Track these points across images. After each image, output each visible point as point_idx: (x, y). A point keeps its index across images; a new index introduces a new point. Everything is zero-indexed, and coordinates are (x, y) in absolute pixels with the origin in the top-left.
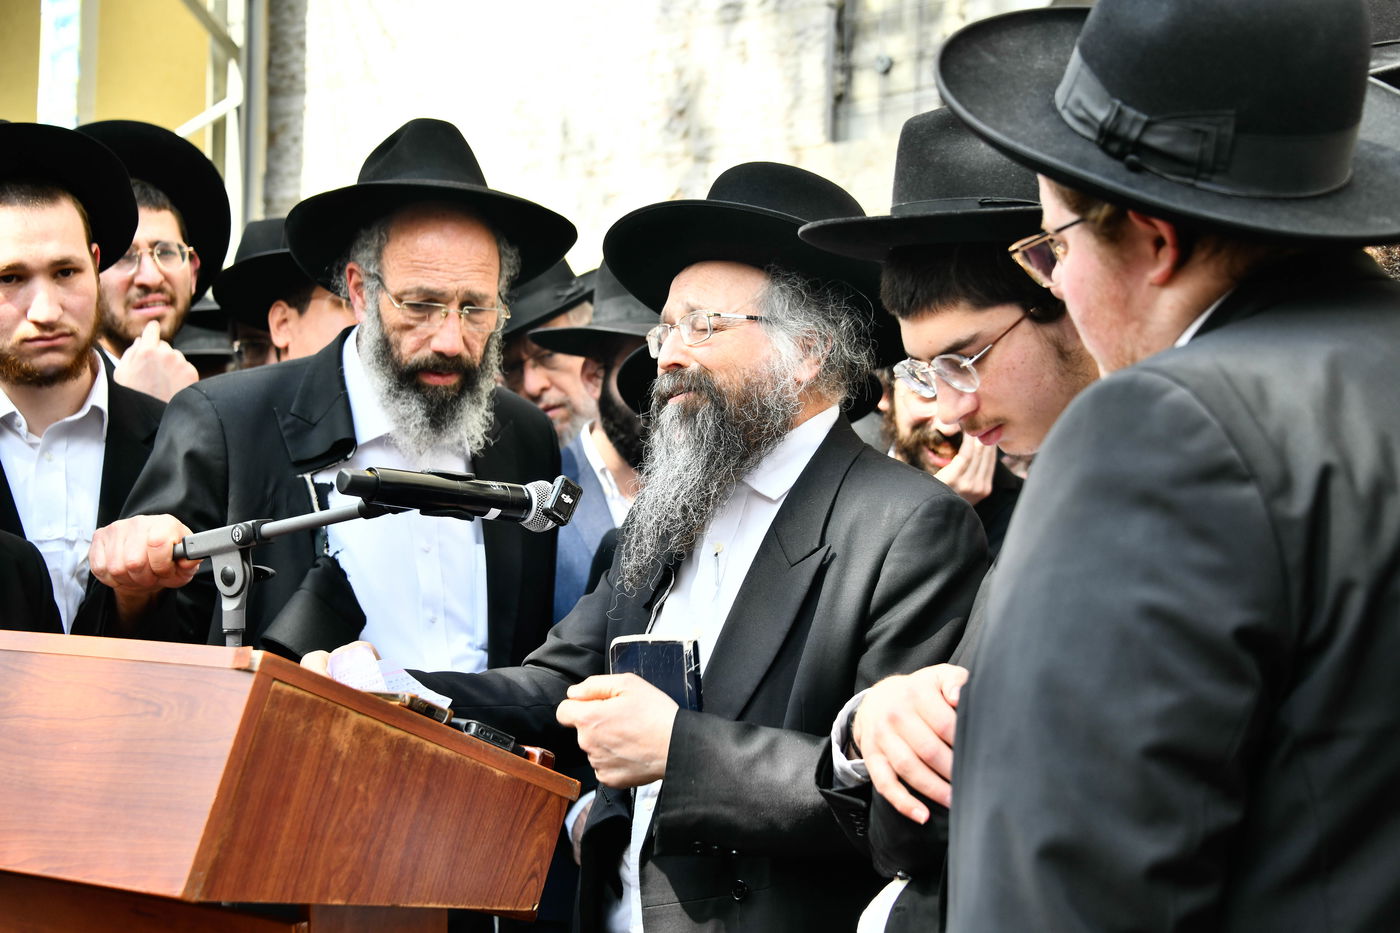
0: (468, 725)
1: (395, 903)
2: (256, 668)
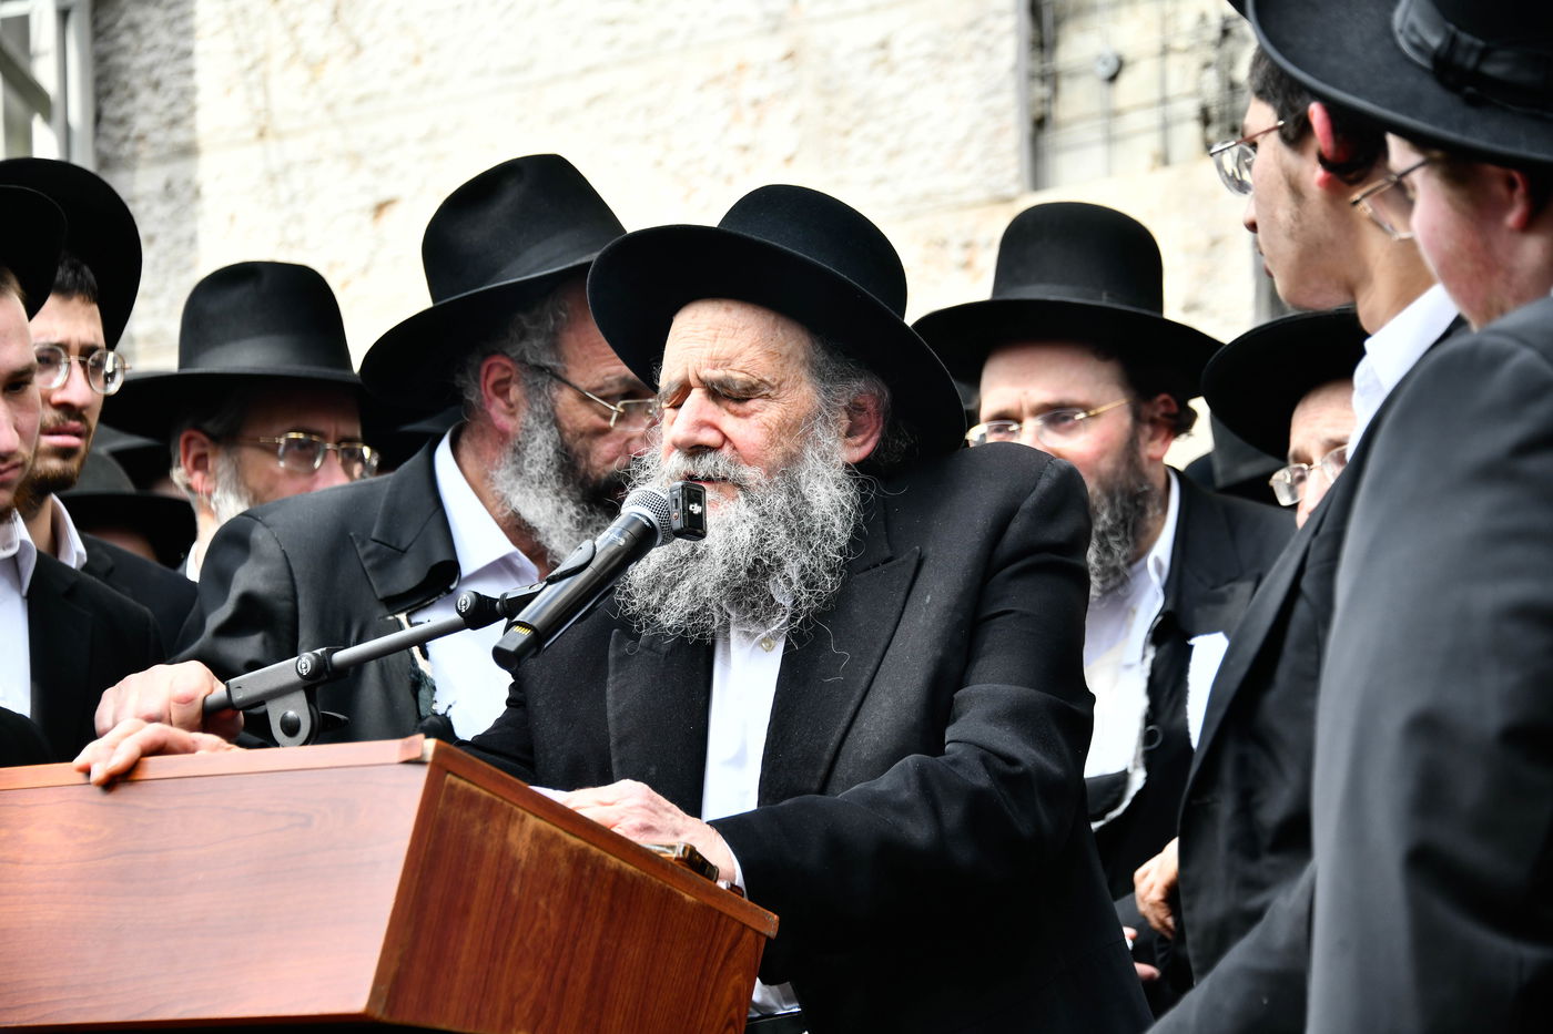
2: (429, 759)
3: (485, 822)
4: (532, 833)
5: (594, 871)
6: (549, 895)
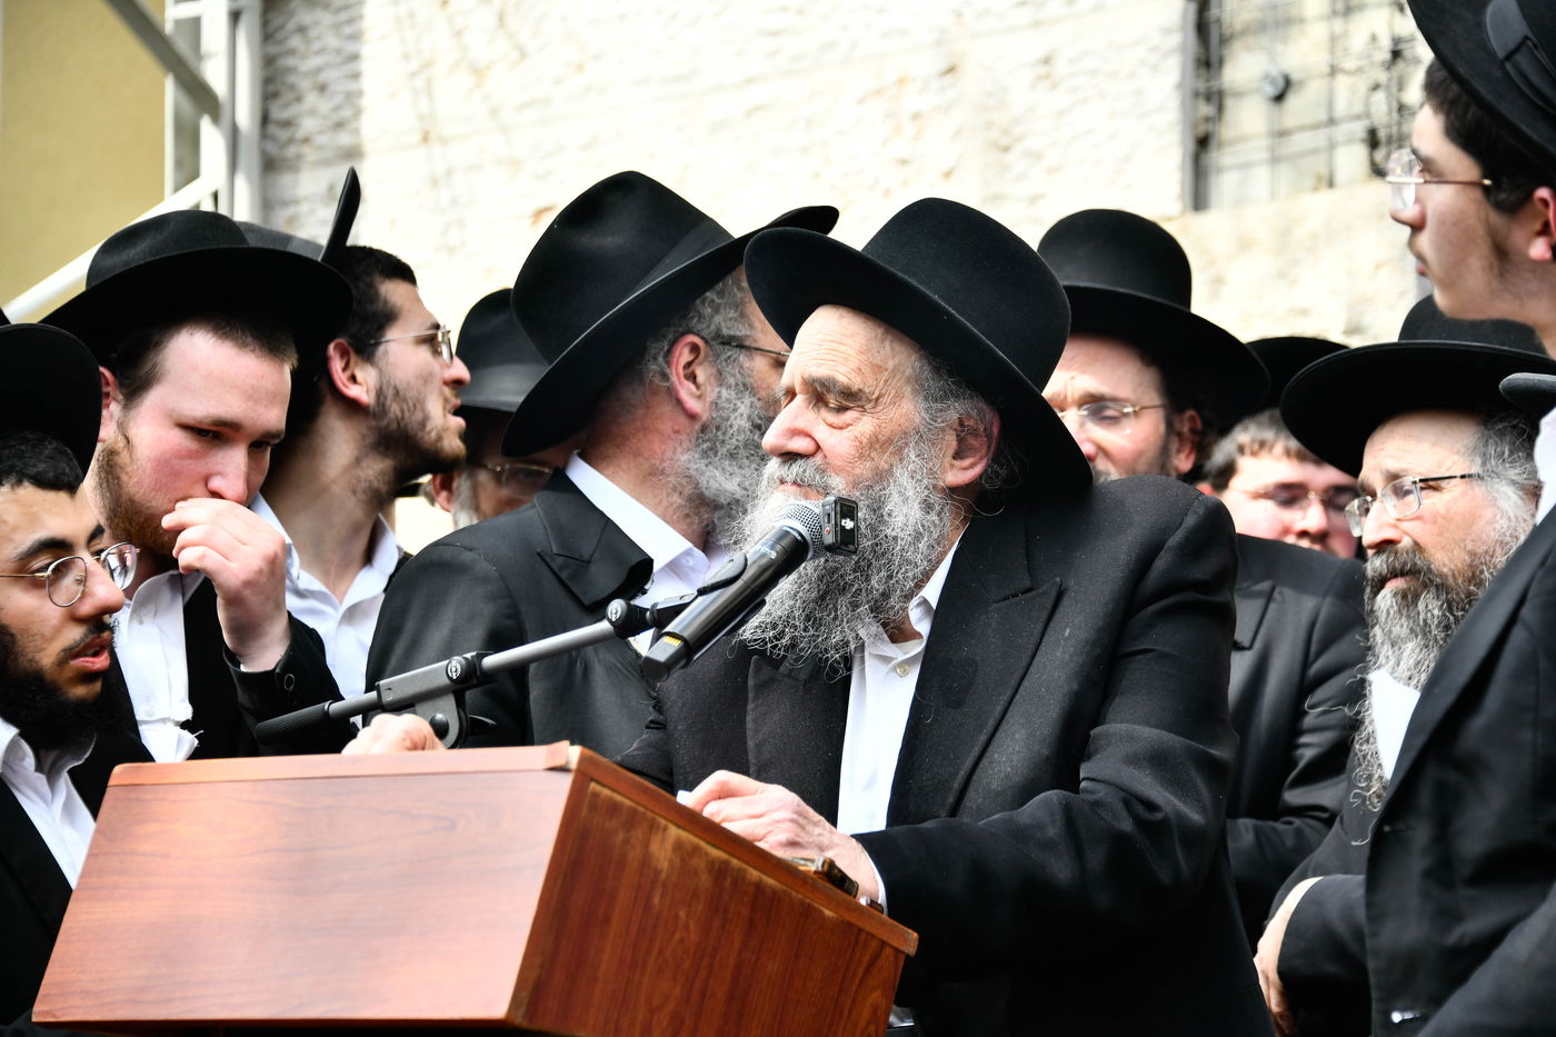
2: (573, 767)
3: (628, 831)
4: (674, 843)
5: (735, 883)
6: (690, 906)
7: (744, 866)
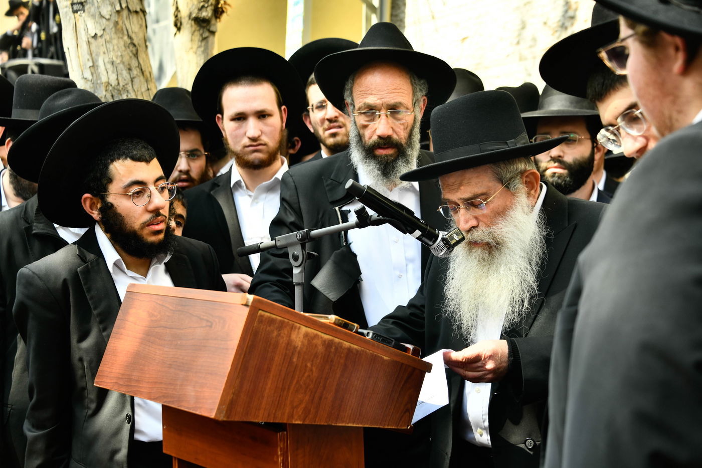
0: (368, 333)
1: (330, 423)
2: (250, 304)
3: (279, 331)
4: (304, 334)
5: (336, 349)
6: (313, 361)
7: (341, 341)
